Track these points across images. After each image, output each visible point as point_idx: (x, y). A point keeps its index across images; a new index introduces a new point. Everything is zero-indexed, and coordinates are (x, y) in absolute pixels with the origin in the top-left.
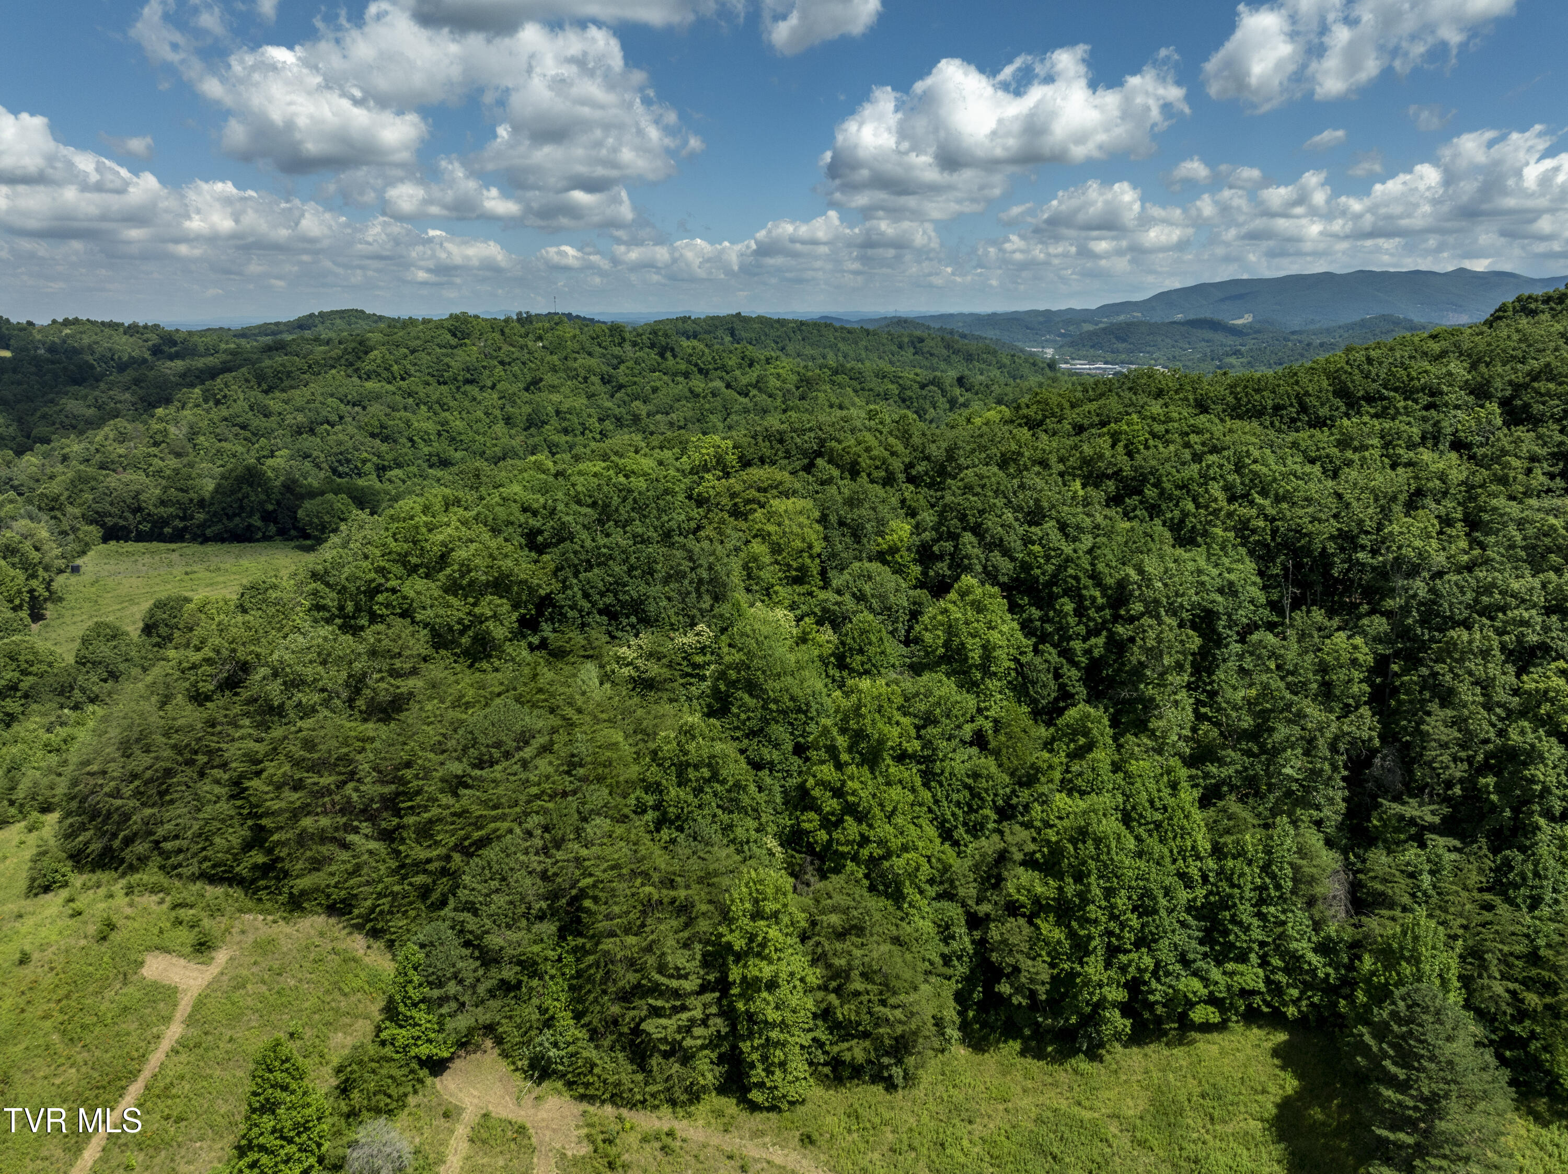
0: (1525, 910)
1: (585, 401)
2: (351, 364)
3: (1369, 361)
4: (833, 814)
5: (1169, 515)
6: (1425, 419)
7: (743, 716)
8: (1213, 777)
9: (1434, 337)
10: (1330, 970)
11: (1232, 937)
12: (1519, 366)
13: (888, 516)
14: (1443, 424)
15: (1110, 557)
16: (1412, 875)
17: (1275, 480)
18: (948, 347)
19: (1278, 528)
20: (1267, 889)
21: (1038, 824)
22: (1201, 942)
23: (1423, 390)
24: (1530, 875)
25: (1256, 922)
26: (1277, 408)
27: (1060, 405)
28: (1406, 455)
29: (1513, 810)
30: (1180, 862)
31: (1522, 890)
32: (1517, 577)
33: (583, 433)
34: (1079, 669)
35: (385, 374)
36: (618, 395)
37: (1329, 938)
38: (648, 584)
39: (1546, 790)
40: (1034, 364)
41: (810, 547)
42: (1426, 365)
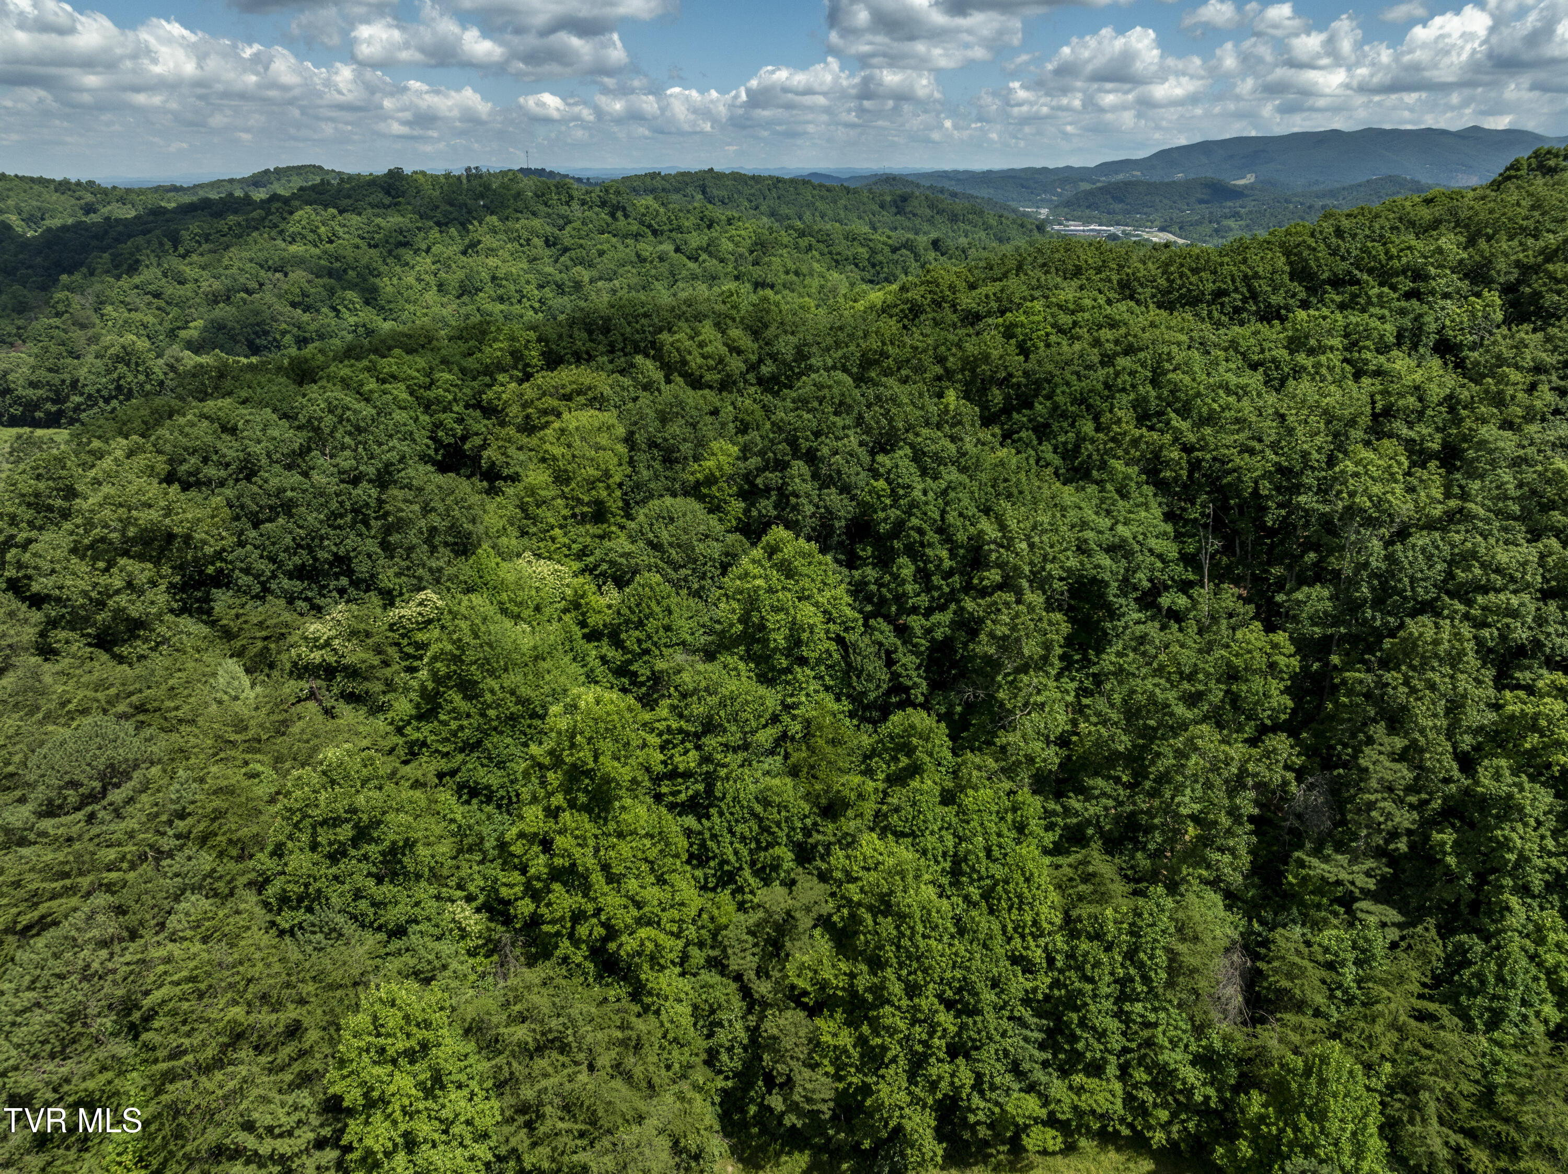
0: (1480, 1027)
1: (525, 266)
2: (276, 226)
3: (1339, 233)
4: (538, 879)
5: (1062, 439)
6: (1403, 312)
7: (454, 725)
8: (1076, 814)
9: (1428, 202)
10: (1211, 1091)
11: (1080, 1046)
12: (1530, 241)
13: (711, 434)
14: (1427, 319)
15: (966, 502)
16: (1330, 966)
17: (1198, 394)
18: (931, 206)
19: (1199, 461)
20: (1132, 980)
21: (838, 875)
22: (1042, 1047)
23: (1404, 272)
24: (1492, 980)
25: (1113, 1025)
26: (1220, 294)
27: (952, 288)
28: (1374, 360)
29: (1477, 875)
30: (1017, 942)
31: (1479, 1000)
32: (1507, 542)
33: (520, 302)
34: (917, 654)
35: (311, 237)
36: (562, 259)
37: (1210, 1048)
38: (360, 535)
39: (1523, 859)
40: (1022, 226)
41: (607, 474)
42: (1411, 239)
